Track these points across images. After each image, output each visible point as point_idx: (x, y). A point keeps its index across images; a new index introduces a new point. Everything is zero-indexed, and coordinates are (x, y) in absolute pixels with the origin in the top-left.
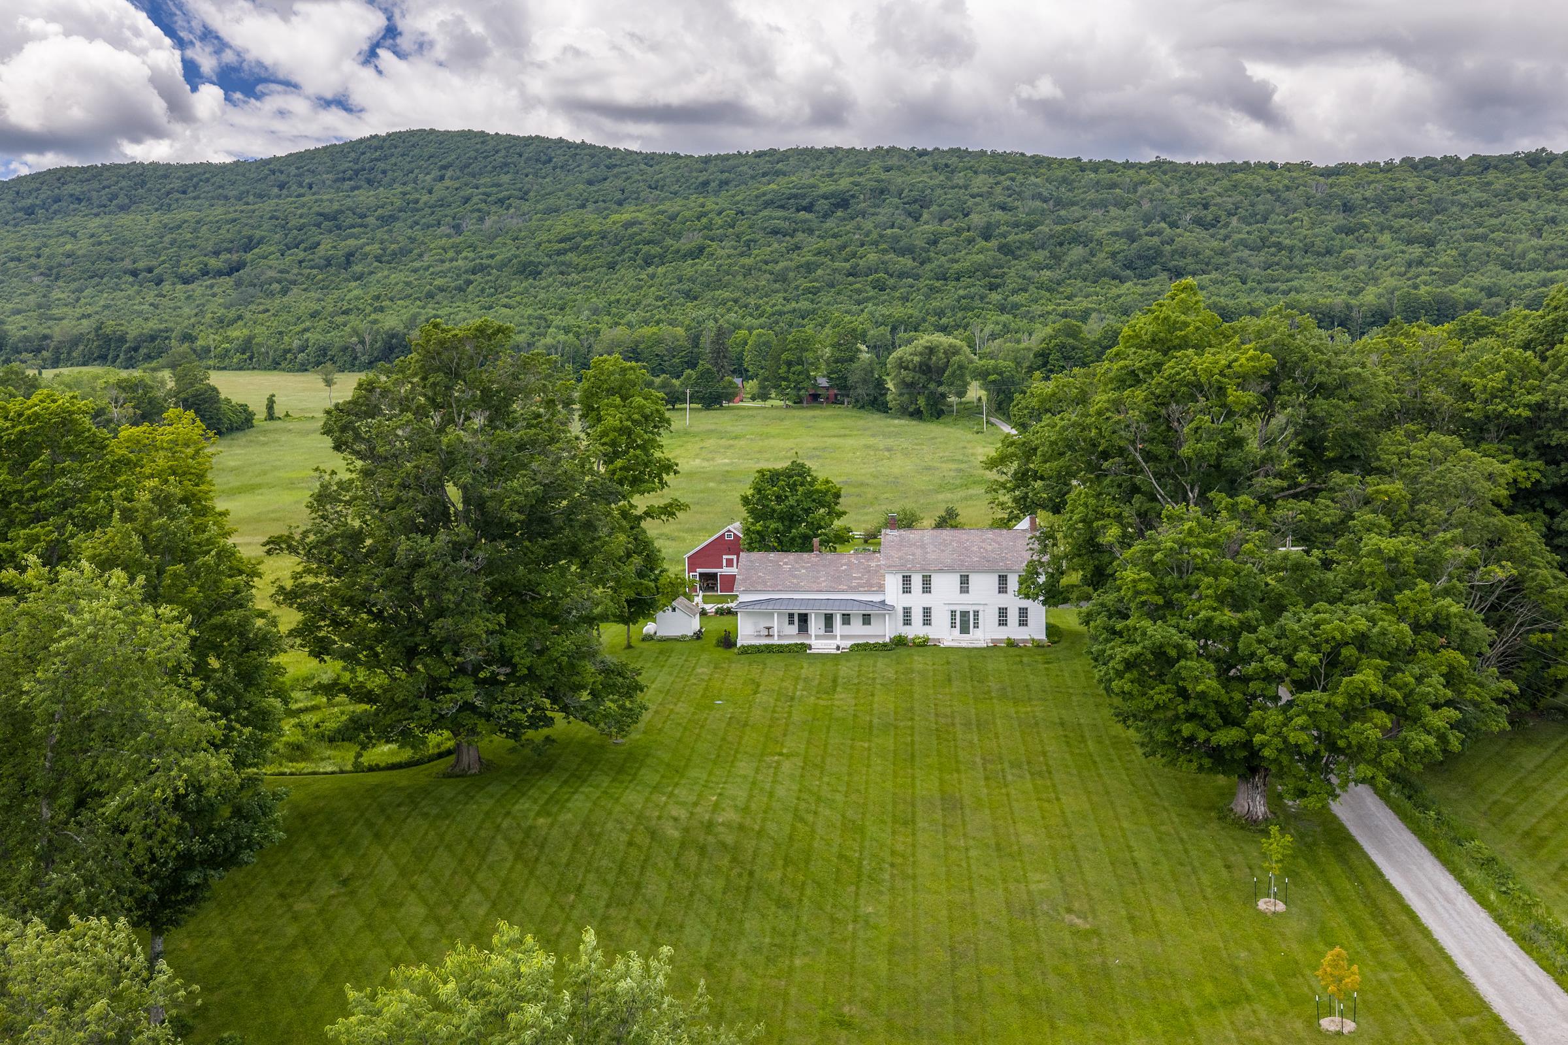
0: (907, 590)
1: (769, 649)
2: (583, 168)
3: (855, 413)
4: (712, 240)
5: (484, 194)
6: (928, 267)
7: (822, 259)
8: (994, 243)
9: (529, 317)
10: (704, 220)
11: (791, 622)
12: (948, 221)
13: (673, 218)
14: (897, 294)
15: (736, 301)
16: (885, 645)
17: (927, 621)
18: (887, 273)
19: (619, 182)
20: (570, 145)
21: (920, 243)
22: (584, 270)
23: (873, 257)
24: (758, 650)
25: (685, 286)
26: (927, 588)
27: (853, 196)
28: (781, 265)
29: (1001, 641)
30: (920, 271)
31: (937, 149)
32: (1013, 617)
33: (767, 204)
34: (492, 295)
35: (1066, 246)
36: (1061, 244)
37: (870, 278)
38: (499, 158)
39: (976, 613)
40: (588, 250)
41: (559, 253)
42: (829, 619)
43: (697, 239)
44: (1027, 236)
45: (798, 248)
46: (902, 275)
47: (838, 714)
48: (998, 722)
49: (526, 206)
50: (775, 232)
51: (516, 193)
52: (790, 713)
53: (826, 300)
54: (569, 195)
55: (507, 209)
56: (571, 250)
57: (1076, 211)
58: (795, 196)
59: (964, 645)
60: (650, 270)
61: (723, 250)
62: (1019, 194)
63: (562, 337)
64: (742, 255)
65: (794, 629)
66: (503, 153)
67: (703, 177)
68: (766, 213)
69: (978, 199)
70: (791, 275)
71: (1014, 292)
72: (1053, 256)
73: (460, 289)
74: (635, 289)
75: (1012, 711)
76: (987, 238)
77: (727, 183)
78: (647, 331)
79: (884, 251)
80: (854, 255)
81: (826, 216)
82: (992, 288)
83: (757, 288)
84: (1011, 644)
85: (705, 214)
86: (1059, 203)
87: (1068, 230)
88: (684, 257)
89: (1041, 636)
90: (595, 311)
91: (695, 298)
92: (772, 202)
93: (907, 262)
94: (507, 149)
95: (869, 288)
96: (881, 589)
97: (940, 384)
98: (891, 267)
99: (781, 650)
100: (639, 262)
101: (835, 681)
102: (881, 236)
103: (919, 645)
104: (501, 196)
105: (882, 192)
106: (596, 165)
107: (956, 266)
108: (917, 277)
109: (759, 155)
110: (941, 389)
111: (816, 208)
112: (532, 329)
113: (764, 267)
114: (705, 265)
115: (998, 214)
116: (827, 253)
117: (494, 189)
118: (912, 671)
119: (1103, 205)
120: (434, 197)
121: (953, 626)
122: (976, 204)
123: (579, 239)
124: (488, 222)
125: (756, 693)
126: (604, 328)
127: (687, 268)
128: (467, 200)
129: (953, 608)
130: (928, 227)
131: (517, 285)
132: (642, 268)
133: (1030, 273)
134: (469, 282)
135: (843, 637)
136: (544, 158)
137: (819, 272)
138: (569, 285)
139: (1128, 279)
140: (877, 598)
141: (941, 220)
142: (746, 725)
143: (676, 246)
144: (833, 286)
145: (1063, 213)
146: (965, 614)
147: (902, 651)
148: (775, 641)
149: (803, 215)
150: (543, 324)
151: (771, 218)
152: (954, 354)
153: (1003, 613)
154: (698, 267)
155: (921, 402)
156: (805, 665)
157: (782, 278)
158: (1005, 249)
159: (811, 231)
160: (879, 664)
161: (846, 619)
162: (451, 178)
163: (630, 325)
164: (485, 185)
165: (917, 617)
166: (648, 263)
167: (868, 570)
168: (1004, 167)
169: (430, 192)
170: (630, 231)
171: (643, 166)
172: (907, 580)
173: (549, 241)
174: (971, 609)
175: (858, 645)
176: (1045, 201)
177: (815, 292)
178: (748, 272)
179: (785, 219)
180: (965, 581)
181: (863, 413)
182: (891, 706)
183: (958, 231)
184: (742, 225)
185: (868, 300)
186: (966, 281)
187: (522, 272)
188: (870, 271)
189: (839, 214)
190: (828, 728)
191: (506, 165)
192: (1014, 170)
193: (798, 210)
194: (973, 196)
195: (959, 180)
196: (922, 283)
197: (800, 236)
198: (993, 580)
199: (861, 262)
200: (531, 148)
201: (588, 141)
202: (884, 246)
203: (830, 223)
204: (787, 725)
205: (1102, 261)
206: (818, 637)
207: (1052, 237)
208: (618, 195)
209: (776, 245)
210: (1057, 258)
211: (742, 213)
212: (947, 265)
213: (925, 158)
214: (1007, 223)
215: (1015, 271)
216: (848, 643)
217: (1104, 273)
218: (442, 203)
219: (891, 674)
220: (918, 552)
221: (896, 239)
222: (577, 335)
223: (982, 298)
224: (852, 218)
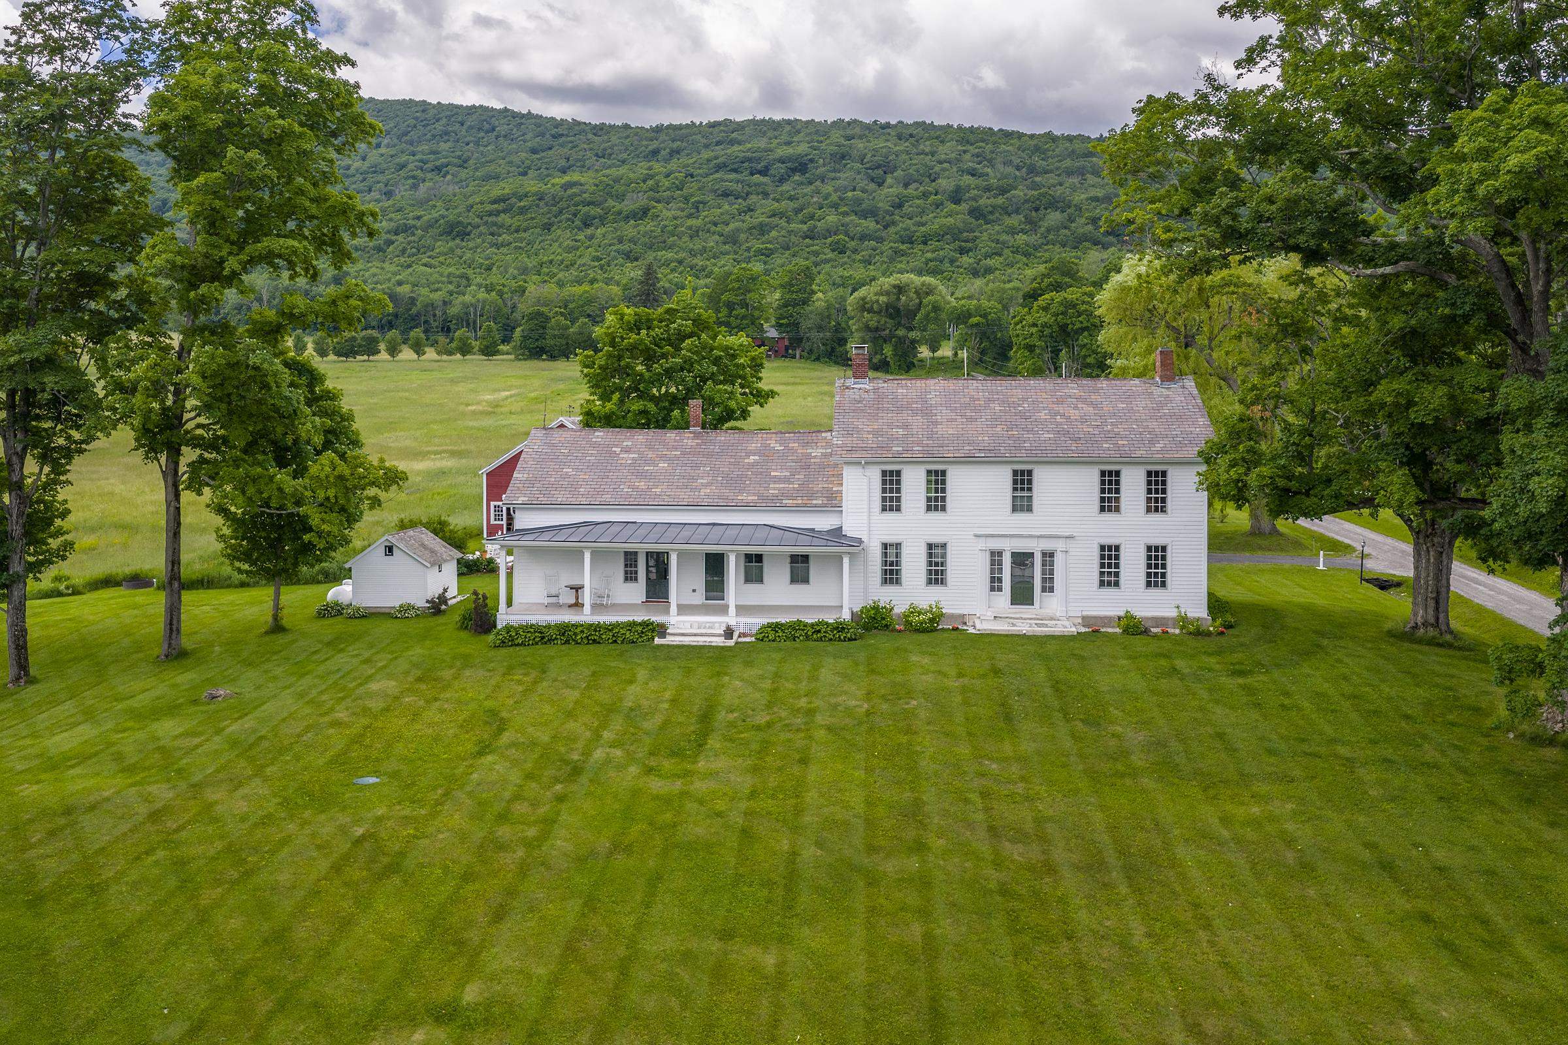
0: (891, 502)
1: (566, 635)
2: (528, 137)
3: (808, 364)
4: (658, 201)
5: (421, 161)
6: (892, 230)
7: (776, 220)
8: (964, 207)
9: (449, 275)
10: (650, 183)
11: (630, 577)
12: (914, 186)
13: (617, 180)
14: (859, 257)
15: (680, 262)
16: (840, 627)
17: (936, 575)
18: (847, 234)
19: (565, 151)
20: (515, 115)
21: (883, 205)
22: (517, 231)
23: (832, 219)
24: (541, 636)
25: (626, 247)
26: (936, 502)
27: (811, 161)
28: (732, 226)
29: (1107, 620)
30: (884, 234)
31: (901, 122)
32: (1133, 566)
33: (719, 168)
34: (413, 255)
35: (1042, 212)
36: (1037, 209)
37: (829, 240)
38: (439, 126)
39: (1048, 556)
40: (523, 211)
41: (490, 214)
42: (715, 564)
43: (642, 200)
44: (1000, 200)
45: (750, 210)
46: (863, 238)
47: (697, 828)
48: (1181, 851)
49: (463, 174)
50: (726, 195)
51: (456, 161)
52: (549, 823)
53: (779, 261)
54: (510, 162)
55: (444, 176)
56: (504, 211)
57: (1052, 179)
58: (750, 160)
59: (1024, 628)
60: (589, 232)
61: (668, 213)
62: (990, 161)
63: (482, 295)
64: (690, 216)
65: (635, 592)
66: (444, 121)
67: (654, 145)
68: (717, 176)
69: (946, 165)
70: (743, 236)
71: (986, 256)
72: (1029, 221)
73: (379, 249)
74: (569, 250)
75: (1209, 814)
76: (957, 201)
77: (678, 151)
78: (578, 290)
79: (845, 214)
80: (812, 217)
81: (782, 180)
82: (963, 251)
83: (704, 249)
84: (1134, 628)
85: (651, 177)
86: (1032, 170)
87: (1044, 195)
88: (627, 218)
89: (1198, 611)
90: (524, 271)
91: (636, 259)
92: (725, 165)
93: (870, 225)
94: (449, 117)
95: (827, 251)
96: (833, 503)
97: (911, 329)
98: (852, 230)
99: (593, 636)
100: (577, 223)
101: (706, 717)
102: (841, 199)
103: (921, 630)
104: (438, 163)
105: (843, 157)
106: (542, 135)
107: (923, 229)
108: (880, 240)
109: (713, 125)
110: (913, 335)
111: (772, 172)
112: (451, 287)
113: (713, 228)
114: (648, 226)
115: (968, 179)
116: (782, 215)
117: (433, 156)
118: (910, 695)
119: (1081, 172)
120: (367, 164)
121: (995, 584)
122: (944, 170)
123: (514, 200)
124: (423, 188)
125: (483, 750)
126: (531, 288)
127: (629, 229)
128: (402, 166)
129: (996, 545)
130: (891, 189)
131: (441, 246)
132: (579, 229)
133: (1004, 237)
134: (390, 243)
135: (741, 610)
136: (486, 126)
137: (774, 233)
138: (498, 246)
139: (1111, 245)
140: (823, 523)
141: (906, 185)
142: (393, 868)
143: (618, 207)
144: (788, 248)
145: (1038, 179)
146: (1022, 560)
147: (880, 642)
148: (587, 616)
149: (757, 178)
150: (464, 282)
151: (722, 180)
152: (927, 294)
153: (1110, 556)
154: (642, 228)
155: (888, 350)
156: (642, 674)
157: (732, 239)
158: (977, 213)
159: (766, 195)
160: (826, 674)
161: (754, 565)
162: (388, 146)
163: (560, 284)
164: (423, 153)
165: (914, 565)
166: (587, 225)
167: (805, 464)
168: (972, 138)
169: (364, 159)
170: (569, 192)
171: (590, 136)
172: (891, 481)
173: (482, 203)
174: (1036, 547)
175: (776, 627)
176: (1018, 168)
177: (767, 254)
178: (695, 233)
179: (738, 181)
180: (1022, 481)
181: (817, 365)
182: (857, 799)
183: (925, 195)
184: (692, 187)
185: (827, 261)
186: (934, 244)
187: (449, 233)
188: (829, 232)
189: (797, 178)
190: (656, 879)
191: (447, 133)
192: (983, 141)
193: (752, 174)
194: (940, 162)
195: (926, 146)
196: (886, 247)
197: (754, 198)
198: (1088, 481)
199: (819, 224)
200: (474, 117)
201: (534, 112)
202: (845, 209)
203: (785, 187)
204: (523, 870)
205: (1081, 226)
206: (683, 609)
207: (1026, 201)
208: (563, 163)
209: (726, 207)
210: (1033, 224)
211: (692, 176)
212: (913, 228)
213: (889, 130)
214: (977, 188)
215: (986, 236)
216: (757, 622)
217: (1085, 238)
218: (375, 170)
219: (854, 698)
220: (917, 422)
221: (858, 202)
222: (501, 294)
223: (952, 262)
224: (810, 183)
